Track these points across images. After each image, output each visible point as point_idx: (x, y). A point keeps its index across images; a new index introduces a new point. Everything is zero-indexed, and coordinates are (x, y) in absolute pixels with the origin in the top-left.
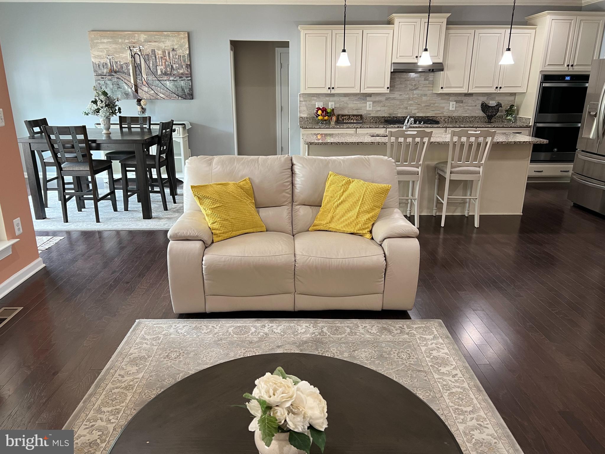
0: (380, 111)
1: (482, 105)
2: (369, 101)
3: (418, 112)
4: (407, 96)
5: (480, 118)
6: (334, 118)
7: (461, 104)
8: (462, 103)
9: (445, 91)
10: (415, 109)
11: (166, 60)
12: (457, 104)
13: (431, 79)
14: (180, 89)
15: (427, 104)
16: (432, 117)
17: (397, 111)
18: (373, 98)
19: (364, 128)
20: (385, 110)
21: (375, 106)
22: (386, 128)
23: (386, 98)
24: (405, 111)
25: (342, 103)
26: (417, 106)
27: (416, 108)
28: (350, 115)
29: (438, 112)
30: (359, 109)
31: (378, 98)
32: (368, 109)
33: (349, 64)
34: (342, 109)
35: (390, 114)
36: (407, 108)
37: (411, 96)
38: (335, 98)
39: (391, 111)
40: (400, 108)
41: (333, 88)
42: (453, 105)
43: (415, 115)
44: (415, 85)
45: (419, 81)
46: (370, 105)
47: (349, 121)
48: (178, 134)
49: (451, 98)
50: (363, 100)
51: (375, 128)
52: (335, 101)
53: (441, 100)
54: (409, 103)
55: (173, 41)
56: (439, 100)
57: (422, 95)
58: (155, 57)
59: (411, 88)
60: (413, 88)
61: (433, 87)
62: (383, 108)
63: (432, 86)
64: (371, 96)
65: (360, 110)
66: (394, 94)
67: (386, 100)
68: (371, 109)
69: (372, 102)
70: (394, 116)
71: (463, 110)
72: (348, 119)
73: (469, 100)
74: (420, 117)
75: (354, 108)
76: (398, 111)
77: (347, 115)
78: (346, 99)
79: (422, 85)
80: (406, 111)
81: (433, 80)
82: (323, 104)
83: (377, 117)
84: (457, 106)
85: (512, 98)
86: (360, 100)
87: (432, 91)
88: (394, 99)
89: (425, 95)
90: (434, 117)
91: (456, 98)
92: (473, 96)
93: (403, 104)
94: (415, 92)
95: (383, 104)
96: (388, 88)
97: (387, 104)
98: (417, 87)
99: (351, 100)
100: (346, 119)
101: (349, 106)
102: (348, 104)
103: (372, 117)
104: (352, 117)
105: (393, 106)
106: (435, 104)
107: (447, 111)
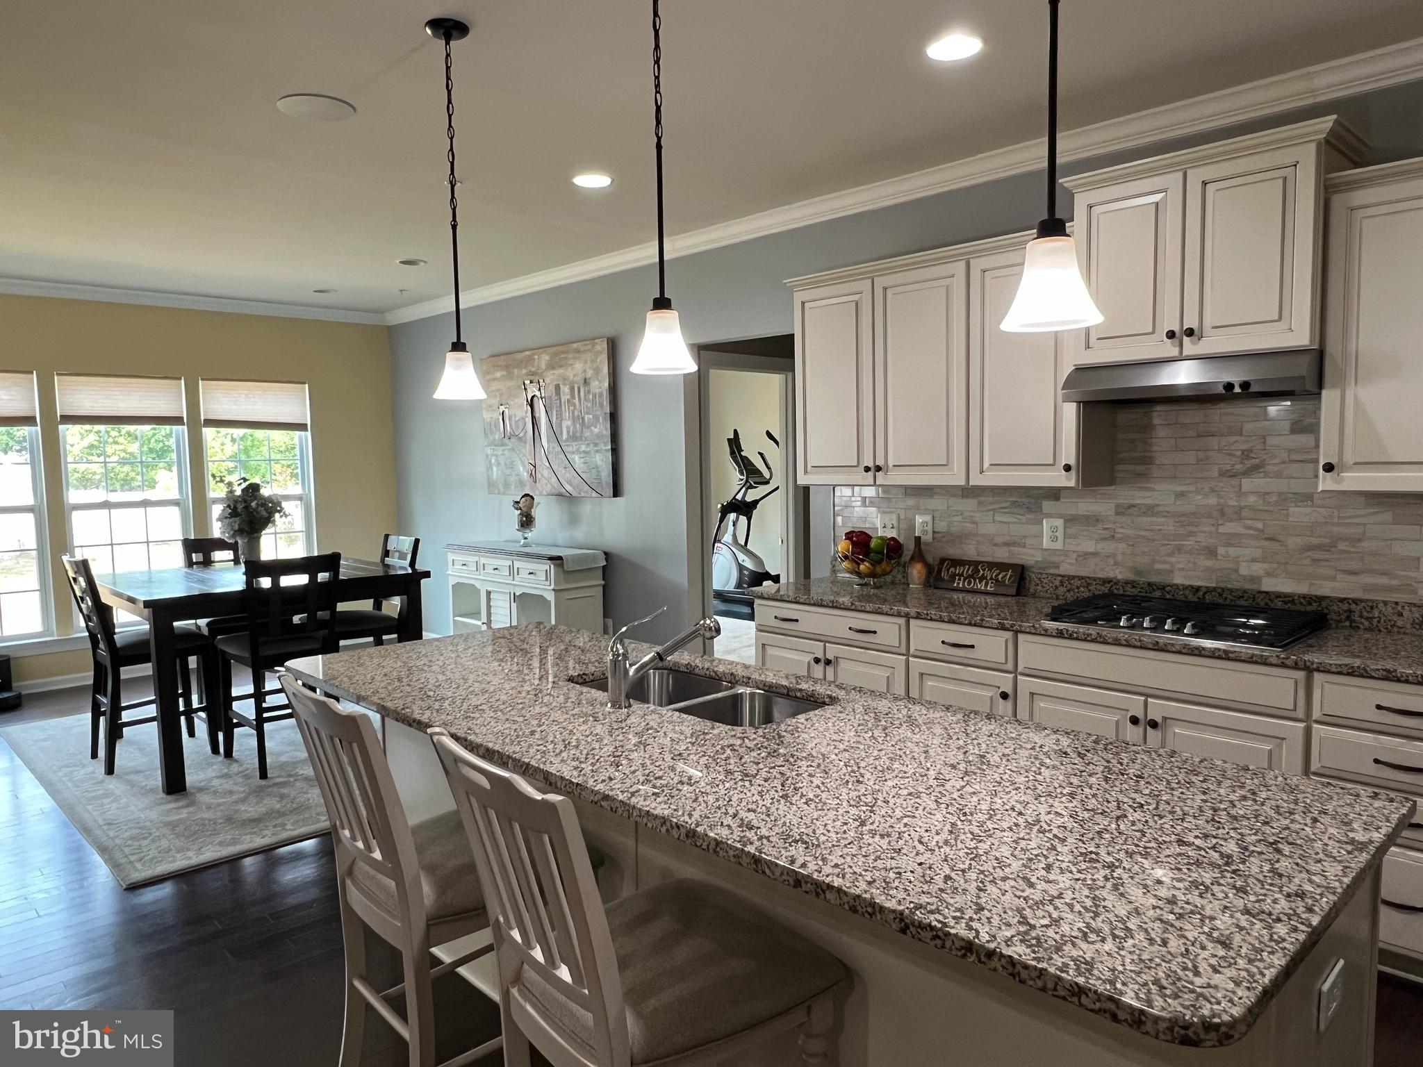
0: (1095, 554)
2: (1050, 516)
3: (1268, 574)
4: (1212, 501)
10: (1253, 560)
11: (574, 405)
15: (1314, 541)
17: (1171, 564)
18: (1067, 506)
20: (1114, 555)
21: (1074, 537)
22: (1017, 632)
23: (1117, 506)
25: (956, 519)
27: (1257, 553)
28: (976, 563)
29: (1383, 580)
30: (1014, 544)
31: (1085, 507)
32: (1046, 543)
34: (961, 537)
35: (1138, 573)
36: (1212, 552)
37: (1234, 503)
38: (937, 503)
39: (1142, 561)
40: (1179, 549)
41: (880, 469)
43: (1255, 587)
44: (1247, 454)
45: (1264, 437)
46: (1054, 530)
47: (969, 584)
48: (547, 580)
50: (1029, 510)
51: (970, 624)
52: (935, 511)
54: (1221, 529)
55: (586, 362)
57: (1283, 499)
58: (560, 401)
59: (1228, 467)
60: (1239, 467)
62: (1108, 547)
64: (1057, 498)
65: (1019, 545)
66: (1154, 490)
67: (1117, 514)
68: (1059, 545)
69: (1062, 520)
70: (1154, 579)
72: (969, 576)
74: (1279, 595)
75: (999, 540)
76: (1173, 560)
77: (970, 563)
78: (969, 505)
79: (1284, 455)
80: (1209, 563)
82: (899, 520)
83: (1081, 578)
86: (1018, 511)
88: (1151, 510)
93: (1191, 534)
94: (1247, 483)
95: (1105, 529)
96: (1067, 468)
97: (1121, 531)
98: (1257, 461)
99: (988, 511)
100: (962, 575)
101: (983, 529)
102: (976, 523)
103: (1060, 578)
104: (984, 570)
105: (1150, 540)
106: (1360, 540)
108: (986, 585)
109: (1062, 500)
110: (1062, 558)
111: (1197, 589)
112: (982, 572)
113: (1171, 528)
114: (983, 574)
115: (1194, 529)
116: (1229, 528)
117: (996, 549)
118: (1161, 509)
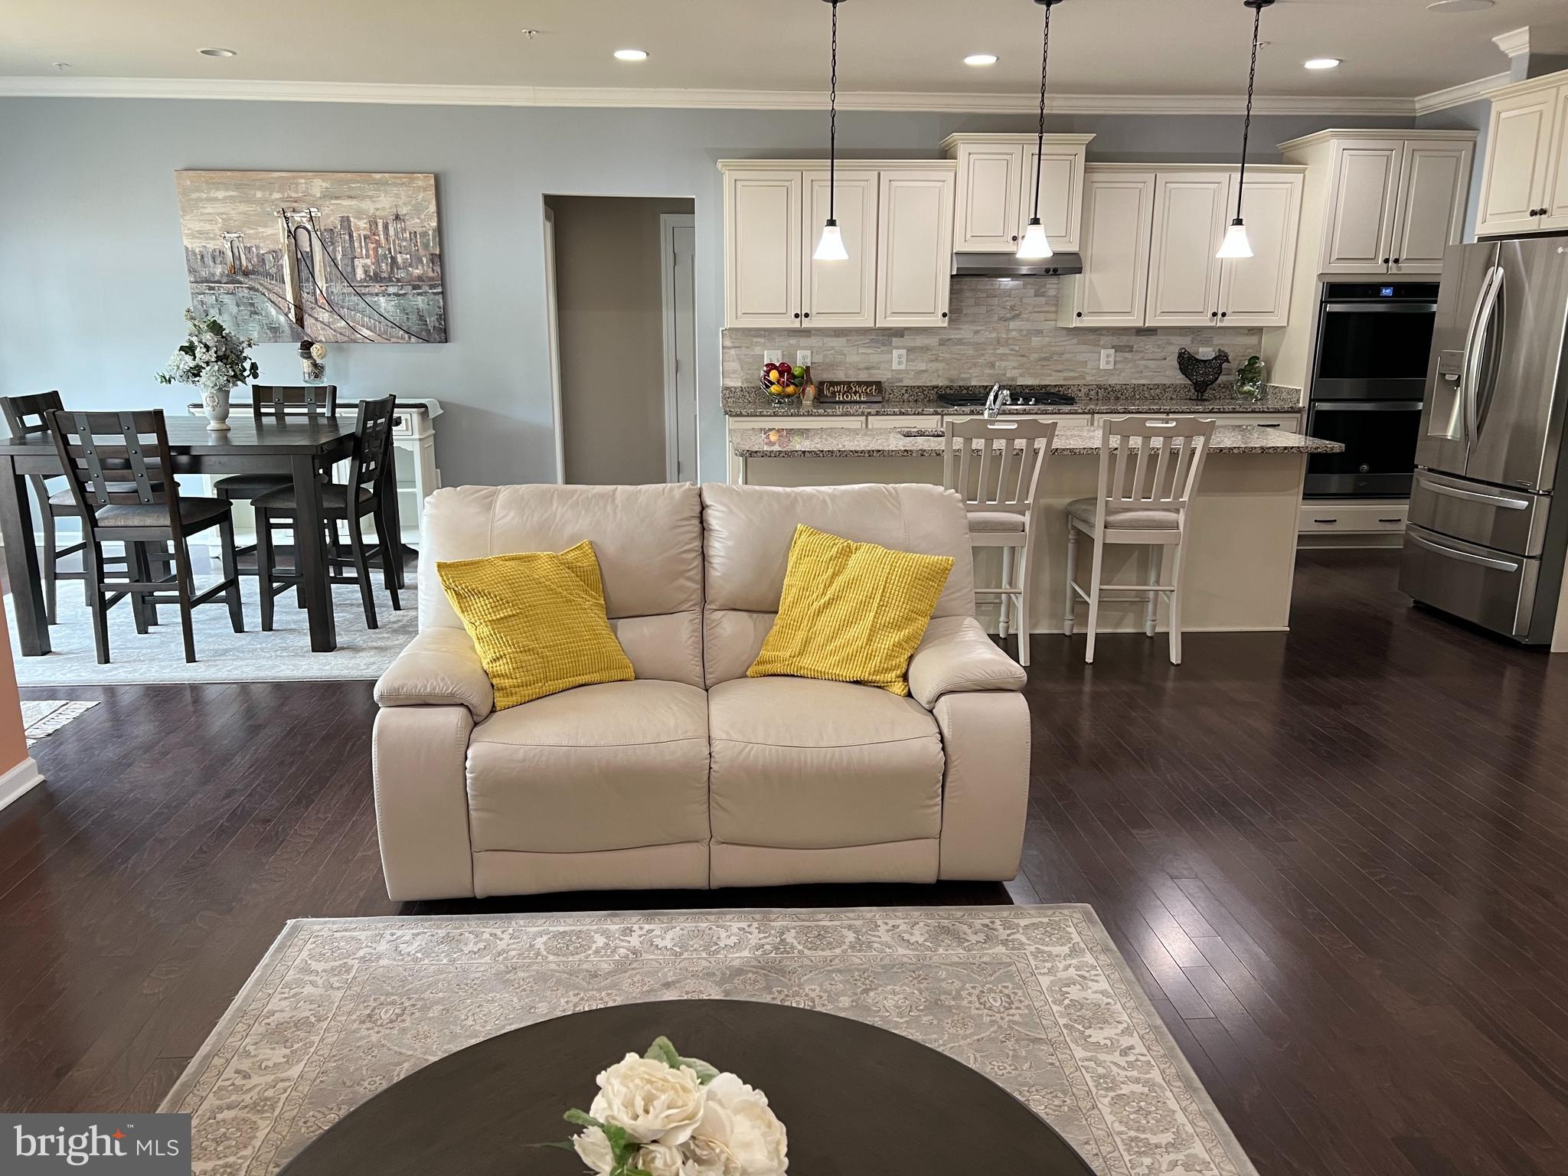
0: (925, 371)
1: (1181, 355)
2: (897, 348)
3: (1021, 376)
4: (994, 335)
5: (1175, 388)
6: (810, 391)
7: (1128, 355)
8: (1131, 351)
9: (1088, 321)
10: (1013, 368)
12: (1118, 354)
13: (1052, 293)
14: (414, 317)
15: (1043, 356)
16: (1056, 386)
17: (970, 374)
18: (907, 341)
19: (887, 415)
20: (937, 370)
21: (913, 361)
22: (942, 415)
23: (940, 340)
24: (988, 371)
25: (829, 352)
26: (1015, 358)
27: (1015, 364)
28: (849, 382)
29: (1071, 374)
30: (873, 368)
31: (920, 341)
32: (895, 366)
33: (843, 256)
34: (832, 366)
35: (952, 381)
36: (992, 365)
37: (1005, 336)
38: (813, 341)
39: (954, 373)
40: (975, 365)
41: (807, 315)
42: (1108, 356)
43: (1014, 383)
44: (1012, 308)
45: (1021, 298)
46: (900, 357)
47: (847, 397)
48: (407, 429)
49: (1104, 340)
50: (884, 344)
52: (812, 347)
53: (1078, 344)
54: (998, 352)
55: (397, 196)
56: (1070, 344)
57: (1030, 333)
58: (351, 236)
59: (1002, 315)
60: (1008, 315)
61: (1056, 312)
62: (934, 366)
63: (1053, 309)
64: (902, 336)
65: (876, 369)
66: (962, 329)
67: (940, 345)
68: (903, 367)
69: (905, 351)
70: (961, 384)
71: (1133, 370)
72: (845, 392)
73: (1148, 344)
74: (1027, 386)
75: (861, 366)
76: (971, 371)
77: (844, 383)
78: (838, 343)
79: (1030, 308)
80: (991, 371)
81: (1055, 296)
82: (783, 355)
83: (918, 387)
84: (1118, 359)
85: (1252, 340)
86: (875, 345)
87: (1054, 322)
88: (960, 342)
89: (1039, 332)
90: (1061, 386)
91: (1116, 340)
92: (1156, 334)
93: (983, 355)
94: (1012, 325)
95: (932, 355)
96: (944, 315)
97: (942, 355)
98: (1017, 312)
100: (840, 391)
101: (849, 359)
102: (845, 355)
103: (906, 389)
104: (855, 387)
105: (959, 360)
106: (1063, 354)
107: (1095, 371)
108: (860, 396)
109: (906, 337)
110: (905, 375)
112: (854, 389)
115: (983, 352)
116: (1001, 351)
117: (859, 372)
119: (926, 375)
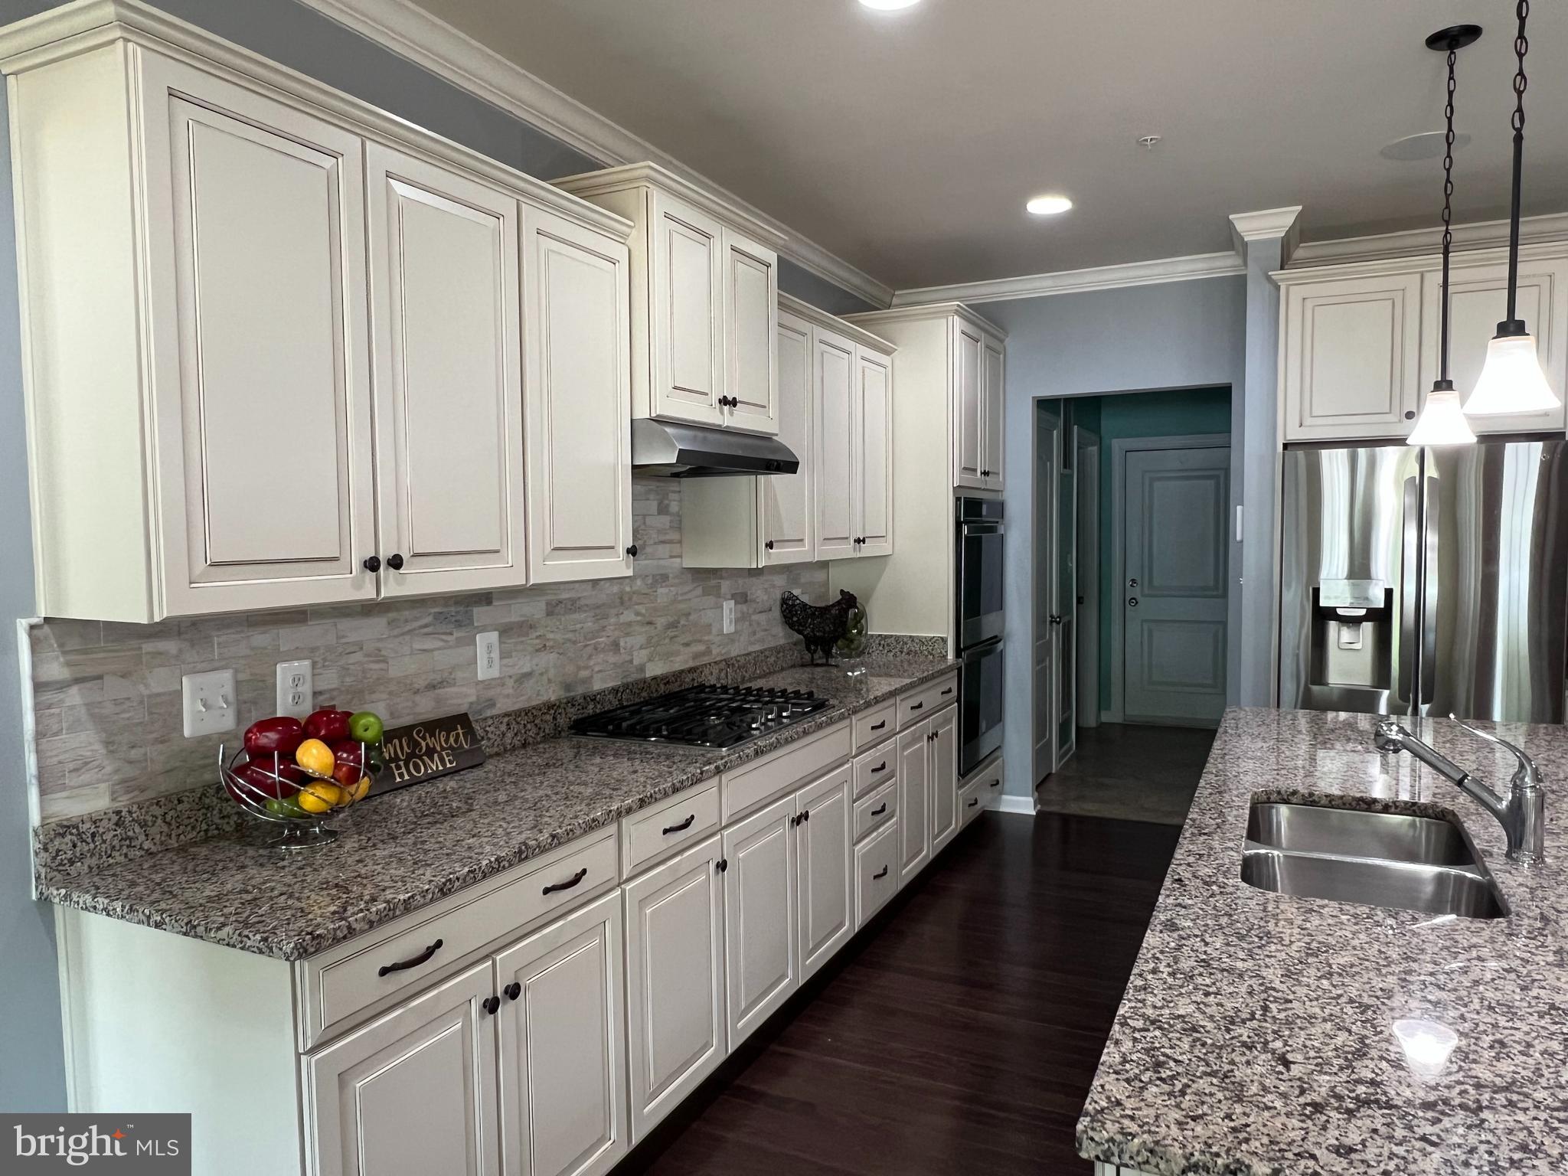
0: (530, 675)
1: (784, 601)
2: (484, 629)
3: (650, 660)
5: (786, 649)
7: (744, 608)
8: (746, 601)
9: (777, 556)
10: (641, 648)
12: (737, 607)
13: (674, 507)
15: (670, 619)
16: (690, 671)
17: (592, 667)
18: (496, 618)
20: (547, 670)
21: (509, 655)
23: (548, 604)
25: (353, 658)
26: (644, 629)
27: (642, 639)
28: (406, 731)
29: (700, 647)
30: (442, 684)
31: (516, 610)
32: (483, 672)
35: (568, 687)
36: (616, 646)
39: (569, 671)
40: (596, 649)
41: (397, 564)
42: (730, 612)
45: (644, 517)
46: (489, 648)
47: (418, 770)
49: (724, 589)
50: (459, 624)
52: (313, 650)
53: (703, 596)
56: (696, 596)
57: (656, 581)
61: (680, 542)
62: (542, 661)
63: (675, 536)
64: (488, 602)
65: (449, 686)
68: (495, 673)
69: (496, 634)
71: (749, 631)
72: (408, 756)
75: (421, 683)
76: (592, 663)
77: (399, 733)
78: (372, 630)
79: (655, 536)
80: (617, 659)
81: (678, 515)
82: (238, 684)
83: (525, 712)
84: (737, 616)
85: (824, 575)
86: (444, 627)
87: (678, 560)
89: (664, 579)
91: (733, 587)
92: (766, 578)
95: (537, 637)
96: (631, 551)
97: (551, 636)
99: (403, 634)
100: (396, 759)
102: (385, 658)
103: (506, 720)
104: (424, 739)
105: (575, 643)
106: (689, 614)
107: (720, 638)
108: (442, 760)
109: (495, 603)
110: (498, 690)
111: (615, 691)
112: (423, 744)
113: (590, 624)
114: (427, 744)
117: (417, 698)
118: (583, 602)
119: (532, 682)
